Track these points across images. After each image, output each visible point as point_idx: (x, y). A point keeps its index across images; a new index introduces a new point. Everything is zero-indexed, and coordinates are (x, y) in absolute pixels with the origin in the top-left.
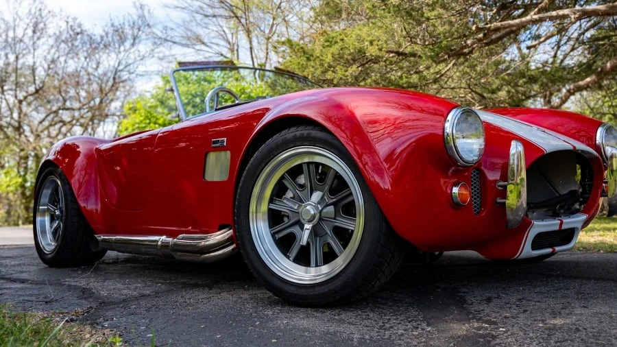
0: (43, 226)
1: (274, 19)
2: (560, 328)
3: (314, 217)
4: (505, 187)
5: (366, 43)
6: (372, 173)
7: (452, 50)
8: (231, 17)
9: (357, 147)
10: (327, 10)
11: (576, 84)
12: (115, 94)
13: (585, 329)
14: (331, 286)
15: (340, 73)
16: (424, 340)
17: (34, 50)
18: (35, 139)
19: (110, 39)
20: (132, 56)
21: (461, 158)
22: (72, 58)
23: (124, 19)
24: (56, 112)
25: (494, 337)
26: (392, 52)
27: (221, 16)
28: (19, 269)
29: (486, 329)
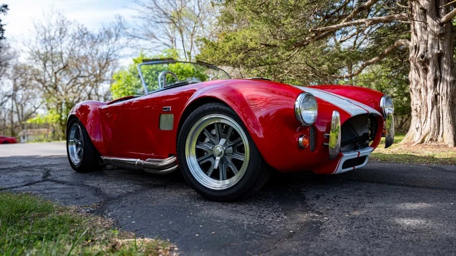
0: (72, 150)
1: (195, 23)
2: (358, 218)
3: (221, 153)
4: (328, 136)
5: (248, 40)
6: (253, 129)
7: (297, 43)
8: (171, 23)
9: (244, 114)
10: (225, 18)
11: (367, 61)
12: (107, 68)
13: (372, 219)
14: (231, 192)
15: (233, 58)
16: (283, 225)
17: (61, 43)
18: (65, 94)
19: (103, 37)
20: (116, 46)
21: (304, 122)
22: (83, 48)
23: (110, 25)
24: (76, 78)
25: (322, 224)
26: (262, 44)
27: (165, 22)
28: (61, 173)
29: (317, 217)
